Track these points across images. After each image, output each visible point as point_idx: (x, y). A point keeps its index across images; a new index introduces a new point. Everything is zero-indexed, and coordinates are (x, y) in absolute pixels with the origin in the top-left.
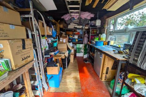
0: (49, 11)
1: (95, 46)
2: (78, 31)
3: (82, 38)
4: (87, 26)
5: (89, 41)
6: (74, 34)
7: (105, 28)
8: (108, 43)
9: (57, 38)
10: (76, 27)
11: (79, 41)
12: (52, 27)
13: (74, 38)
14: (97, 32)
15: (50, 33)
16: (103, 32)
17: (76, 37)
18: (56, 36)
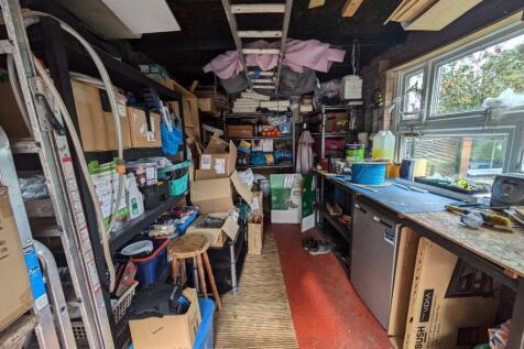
0: (145, 36)
1: (352, 186)
2: (274, 121)
3: (289, 148)
4: (306, 101)
5: (317, 160)
6: (260, 134)
7: (383, 107)
8: (404, 170)
9: (190, 154)
10: (263, 105)
11: (278, 161)
12: (158, 112)
13: (259, 149)
14: (347, 125)
15: (151, 139)
16: (375, 124)
17: (266, 145)
18: (182, 148)
